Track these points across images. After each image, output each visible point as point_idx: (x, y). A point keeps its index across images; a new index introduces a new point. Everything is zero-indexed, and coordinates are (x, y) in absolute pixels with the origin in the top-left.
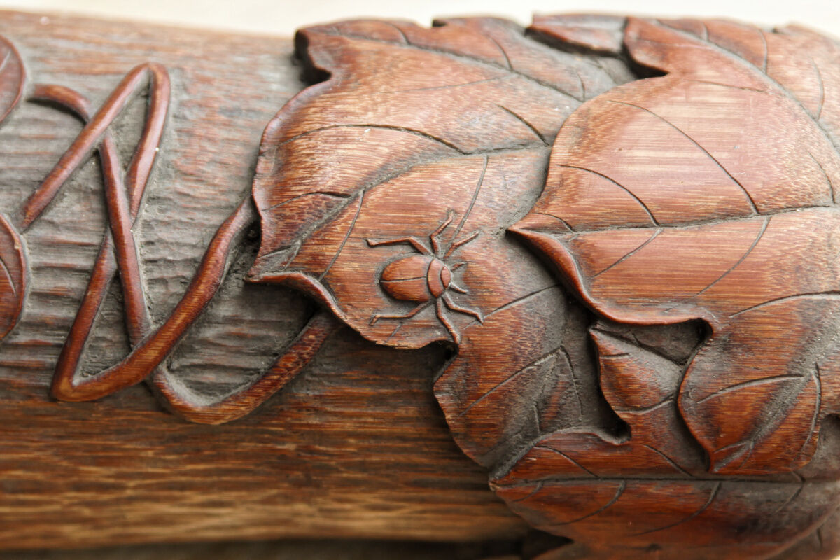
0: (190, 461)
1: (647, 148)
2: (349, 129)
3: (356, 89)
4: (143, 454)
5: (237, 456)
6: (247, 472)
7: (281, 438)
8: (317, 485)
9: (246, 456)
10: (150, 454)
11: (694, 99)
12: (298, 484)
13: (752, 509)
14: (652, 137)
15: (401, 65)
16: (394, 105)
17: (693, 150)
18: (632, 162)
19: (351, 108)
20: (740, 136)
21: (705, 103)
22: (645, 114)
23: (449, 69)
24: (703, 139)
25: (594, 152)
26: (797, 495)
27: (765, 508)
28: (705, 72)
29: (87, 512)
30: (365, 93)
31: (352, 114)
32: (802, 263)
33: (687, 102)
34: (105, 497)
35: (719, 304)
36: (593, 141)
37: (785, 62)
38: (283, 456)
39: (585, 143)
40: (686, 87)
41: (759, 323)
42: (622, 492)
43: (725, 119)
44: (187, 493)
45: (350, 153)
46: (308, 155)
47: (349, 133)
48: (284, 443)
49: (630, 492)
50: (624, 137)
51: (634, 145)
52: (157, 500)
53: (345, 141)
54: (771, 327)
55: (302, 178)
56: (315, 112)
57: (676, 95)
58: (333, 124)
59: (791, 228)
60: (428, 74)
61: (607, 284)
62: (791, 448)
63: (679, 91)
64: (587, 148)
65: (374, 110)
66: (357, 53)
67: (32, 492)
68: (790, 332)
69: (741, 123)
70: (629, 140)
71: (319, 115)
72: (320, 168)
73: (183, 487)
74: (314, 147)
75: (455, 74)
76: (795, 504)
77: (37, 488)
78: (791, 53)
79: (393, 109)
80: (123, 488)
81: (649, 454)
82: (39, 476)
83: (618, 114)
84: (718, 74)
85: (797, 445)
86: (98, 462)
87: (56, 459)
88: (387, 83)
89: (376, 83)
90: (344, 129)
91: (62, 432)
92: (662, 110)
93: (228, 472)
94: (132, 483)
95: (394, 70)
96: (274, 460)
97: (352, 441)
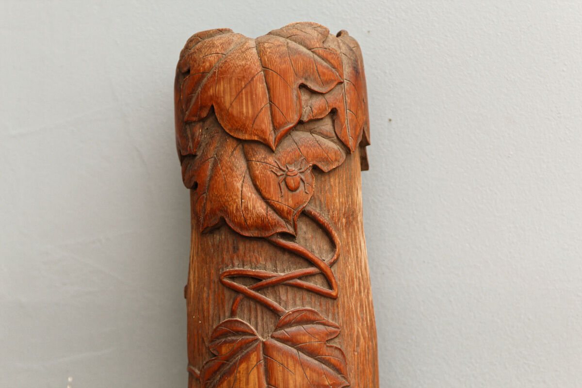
0: (350, 254)
1: (242, 108)
2: (243, 206)
3: (227, 207)
4: (350, 269)
5: (347, 238)
6: (351, 235)
7: (342, 223)
8: (353, 212)
9: (347, 235)
10: (349, 267)
11: (222, 95)
12: (354, 218)
13: (352, 69)
14: (238, 107)
15: (216, 193)
16: (233, 193)
17: (242, 94)
18: (247, 112)
19: (235, 207)
20: (236, 79)
21: (224, 91)
22: (230, 111)
23: (216, 177)
24: (238, 91)
25: (245, 126)
26: (345, 55)
27: (350, 65)
28: (211, 92)
29: (366, 291)
30: (228, 204)
31: (237, 207)
32: (278, 56)
33: (224, 97)
34: (362, 283)
35: (293, 81)
36: (241, 126)
37: (204, 67)
38: (346, 223)
39: (242, 129)
40: (218, 98)
41: (298, 68)
42: (350, 111)
43: (230, 84)
44: (359, 256)
45: (252, 205)
46: (253, 219)
47: (244, 206)
48: (343, 223)
49: (350, 108)
50: (239, 116)
51: (241, 113)
52: (361, 266)
53: (247, 208)
54: (299, 64)
55: (262, 220)
56: (237, 219)
57: (221, 101)
58: (241, 212)
59: (266, 60)
60: (219, 184)
61: (290, 118)
62: (334, 56)
63: (219, 100)
64: (244, 128)
65: (235, 199)
66: (211, 209)
67: (363, 308)
68: (300, 59)
69: (230, 79)
70: (240, 115)
71: (238, 218)
72: (258, 215)
73: (357, 257)
74: (250, 218)
75: (218, 175)
76: (348, 55)
77: (361, 306)
78: (199, 65)
79: (234, 193)
80: (359, 277)
81: (339, 102)
82: (359, 304)
83: (230, 119)
84: (211, 88)
85: (333, 55)
86: (353, 285)
87: (354, 299)
88: (224, 196)
89: (224, 200)
90: (243, 208)
91: (346, 297)
92: (227, 105)
93: (352, 241)
94: (358, 274)
95: (218, 195)
96: (348, 226)
97: (341, 200)
